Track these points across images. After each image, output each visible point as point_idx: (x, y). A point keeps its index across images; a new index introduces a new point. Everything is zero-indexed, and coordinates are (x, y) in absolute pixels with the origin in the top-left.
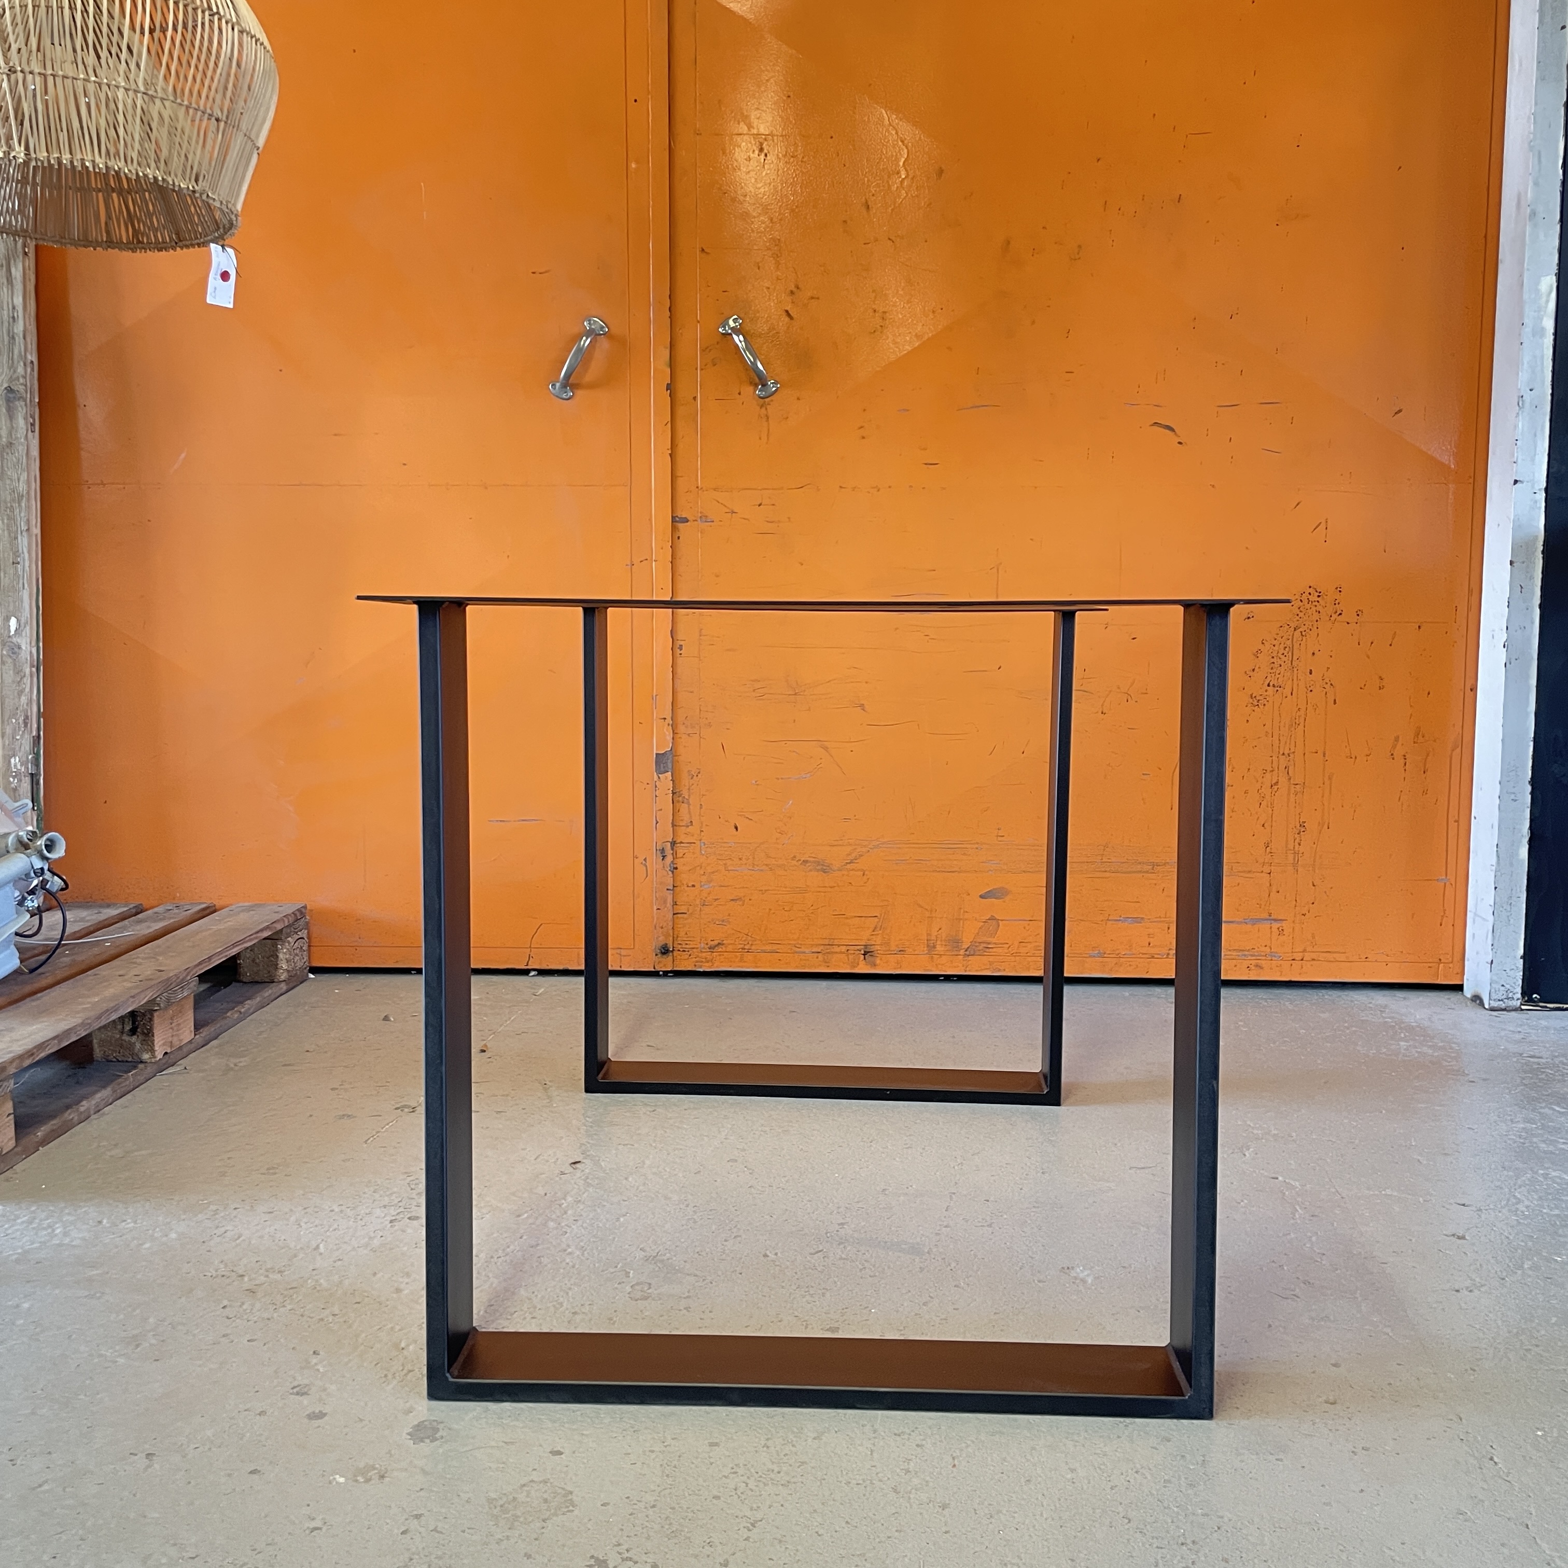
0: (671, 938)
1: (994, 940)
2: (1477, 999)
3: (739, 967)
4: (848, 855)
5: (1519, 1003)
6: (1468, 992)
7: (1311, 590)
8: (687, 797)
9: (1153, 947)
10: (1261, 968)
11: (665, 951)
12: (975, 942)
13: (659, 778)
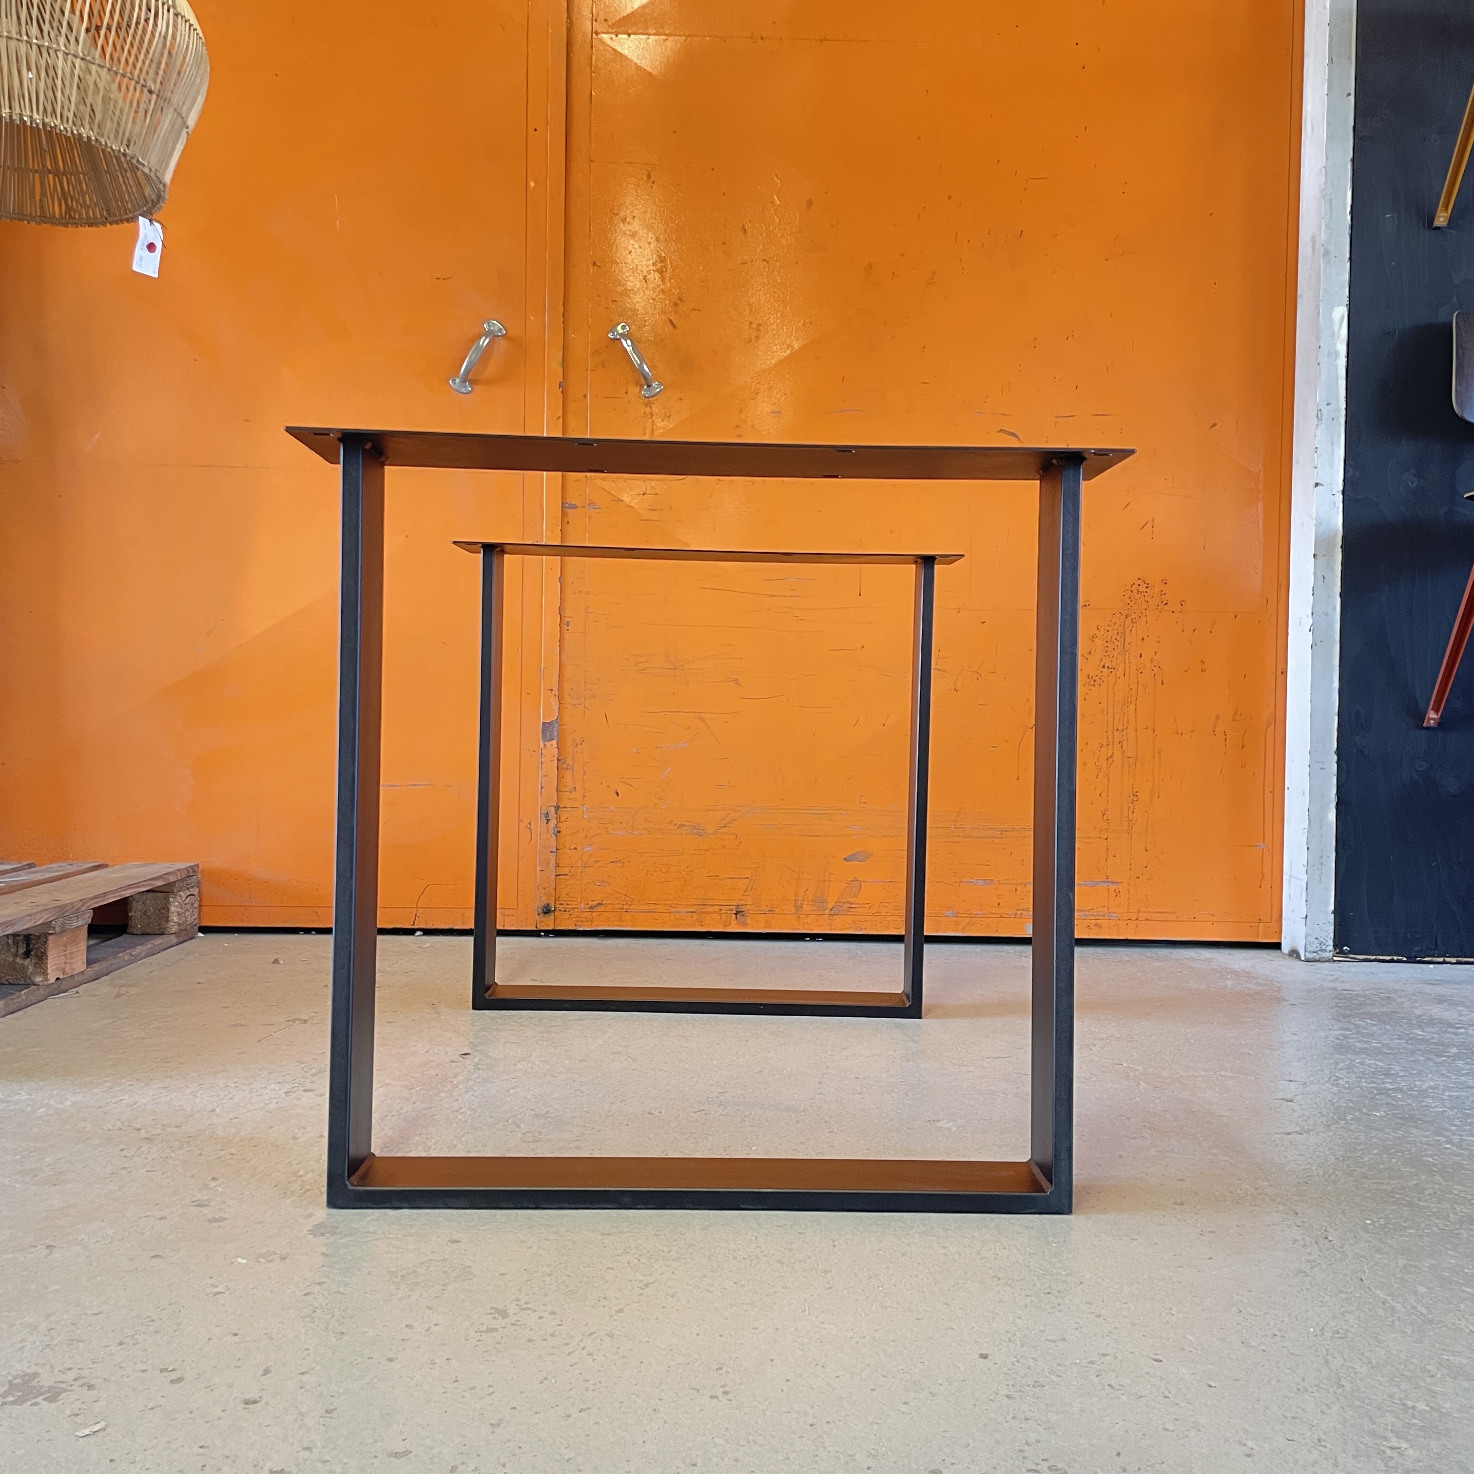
0: (553, 898)
1: (857, 901)
2: (1294, 953)
3: (618, 926)
4: (724, 819)
5: (1331, 954)
6: (1285, 948)
7: (1140, 582)
8: (571, 764)
9: (1002, 907)
10: (1100, 927)
11: (547, 911)
12: (840, 902)
13: (545, 745)
